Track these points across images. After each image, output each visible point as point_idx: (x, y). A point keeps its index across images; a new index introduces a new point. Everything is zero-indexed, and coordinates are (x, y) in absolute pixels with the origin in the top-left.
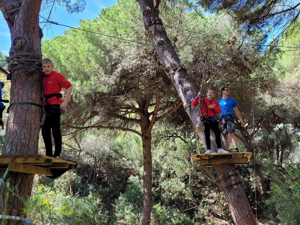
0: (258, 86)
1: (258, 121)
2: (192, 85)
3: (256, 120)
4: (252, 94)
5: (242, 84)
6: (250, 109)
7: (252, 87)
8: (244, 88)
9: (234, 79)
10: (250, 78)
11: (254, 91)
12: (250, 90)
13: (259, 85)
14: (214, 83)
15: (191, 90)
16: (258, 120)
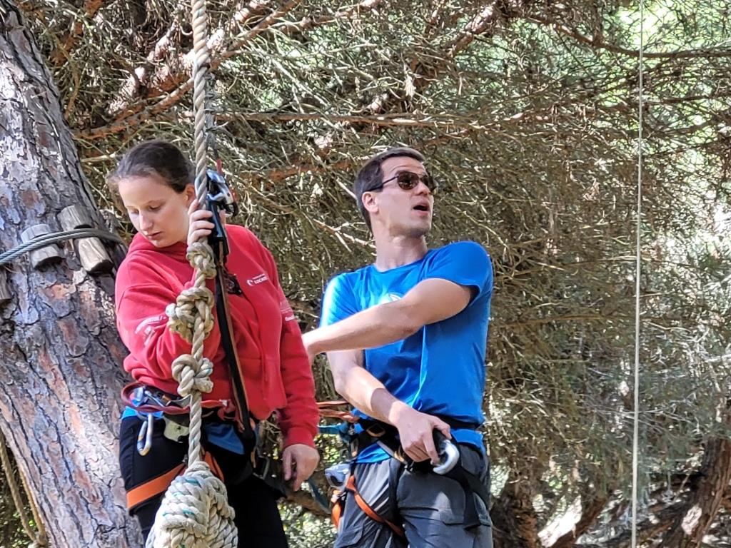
0: (694, 129)
1: (676, 486)
2: (30, 79)
3: (657, 478)
4: (627, 205)
5: (536, 102)
6: (607, 357)
7: (633, 134)
8: (556, 147)
9: (464, 44)
10: (614, 48)
11: (648, 176)
12: (613, 169)
13: (698, 120)
14: (258, 80)
15: (27, 131)
16: (681, 476)
